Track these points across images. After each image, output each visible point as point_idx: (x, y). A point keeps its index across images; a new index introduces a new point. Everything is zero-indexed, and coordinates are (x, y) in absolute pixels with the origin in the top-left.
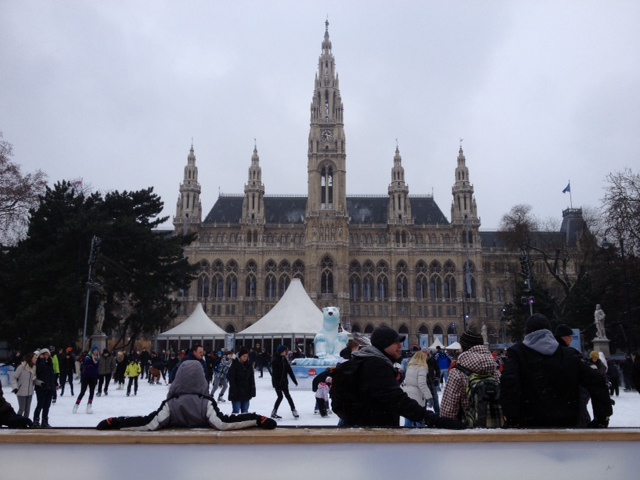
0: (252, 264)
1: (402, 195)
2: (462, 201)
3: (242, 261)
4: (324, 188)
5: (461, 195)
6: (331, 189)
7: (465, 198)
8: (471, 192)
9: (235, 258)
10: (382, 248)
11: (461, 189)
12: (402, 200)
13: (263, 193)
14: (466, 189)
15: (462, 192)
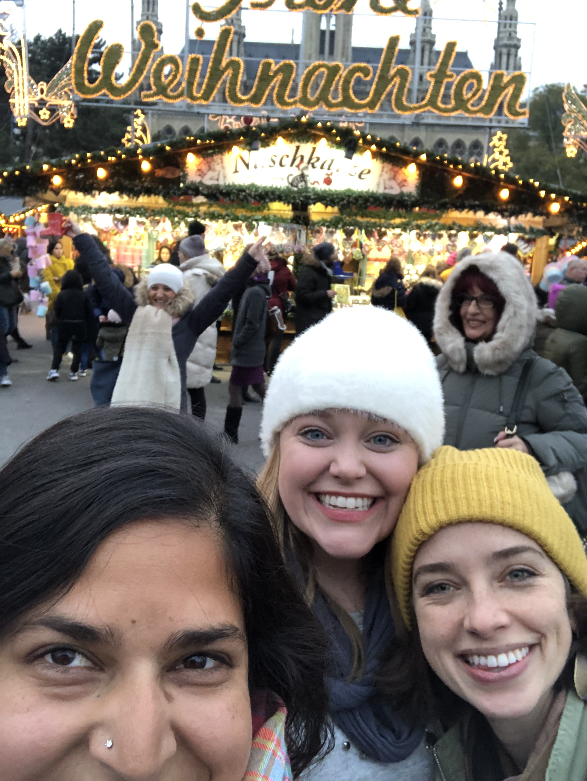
1: (427, 47)
2: (504, 58)
4: (323, 33)
5: (505, 51)
6: (332, 34)
7: (509, 55)
8: (517, 47)
11: (506, 42)
12: (427, 53)
13: (244, 36)
14: (512, 42)
15: (506, 46)
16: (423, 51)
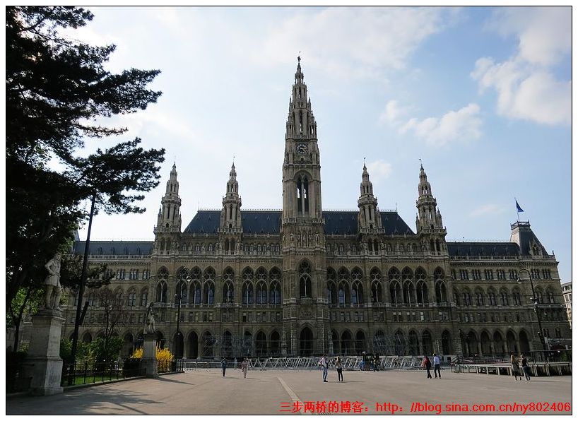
0: (229, 271)
1: (372, 206)
3: (219, 269)
4: (300, 200)
5: (426, 207)
6: (306, 200)
7: (430, 210)
8: (435, 205)
9: (213, 265)
10: (355, 256)
11: (426, 201)
12: (373, 210)
13: (240, 205)
14: (431, 202)
15: (427, 204)
16: (370, 209)
